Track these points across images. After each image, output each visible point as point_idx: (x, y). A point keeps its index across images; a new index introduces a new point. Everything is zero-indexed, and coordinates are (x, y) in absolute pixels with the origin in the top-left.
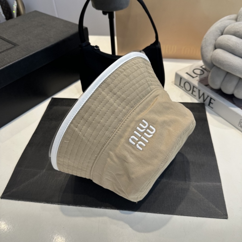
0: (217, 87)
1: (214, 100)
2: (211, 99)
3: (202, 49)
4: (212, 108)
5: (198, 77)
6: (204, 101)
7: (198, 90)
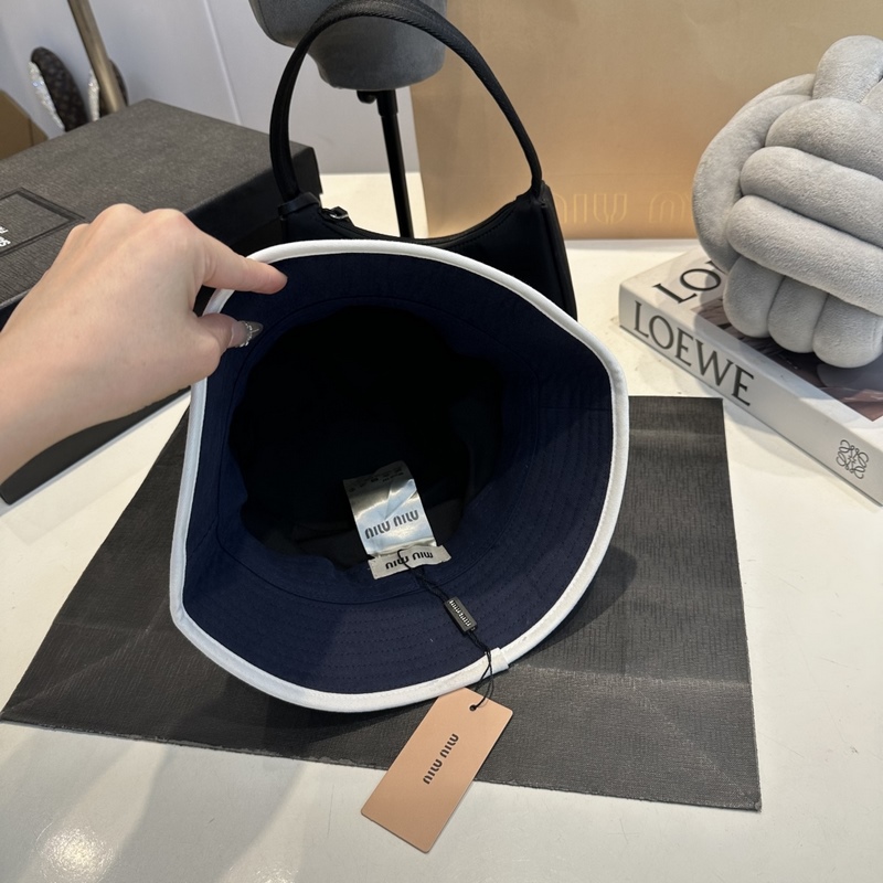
0: (755, 330)
1: (752, 377)
2: (740, 371)
4: (748, 404)
5: (697, 298)
6: (719, 381)
7: (696, 343)
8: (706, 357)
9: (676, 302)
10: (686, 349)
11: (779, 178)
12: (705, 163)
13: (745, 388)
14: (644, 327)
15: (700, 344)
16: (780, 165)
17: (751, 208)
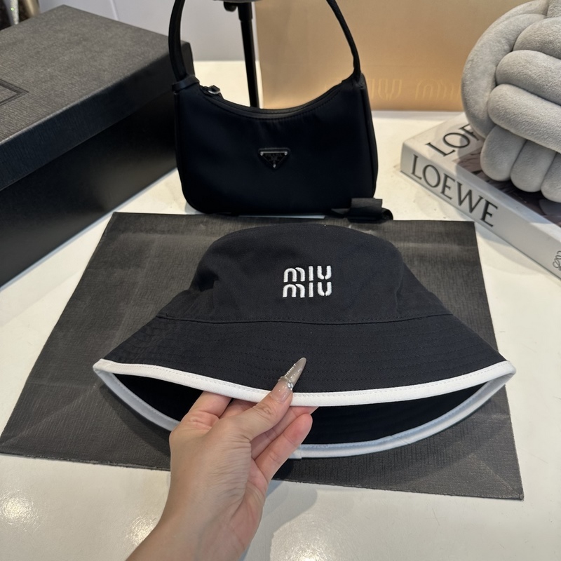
1: (496, 207)
2: (488, 203)
3: (463, 85)
4: (492, 226)
5: (455, 153)
6: (472, 209)
7: (456, 184)
8: (464, 193)
9: (441, 155)
10: (449, 188)
11: (530, 73)
12: (472, 60)
13: (491, 215)
14: (419, 172)
15: (460, 185)
16: (530, 63)
17: (508, 93)
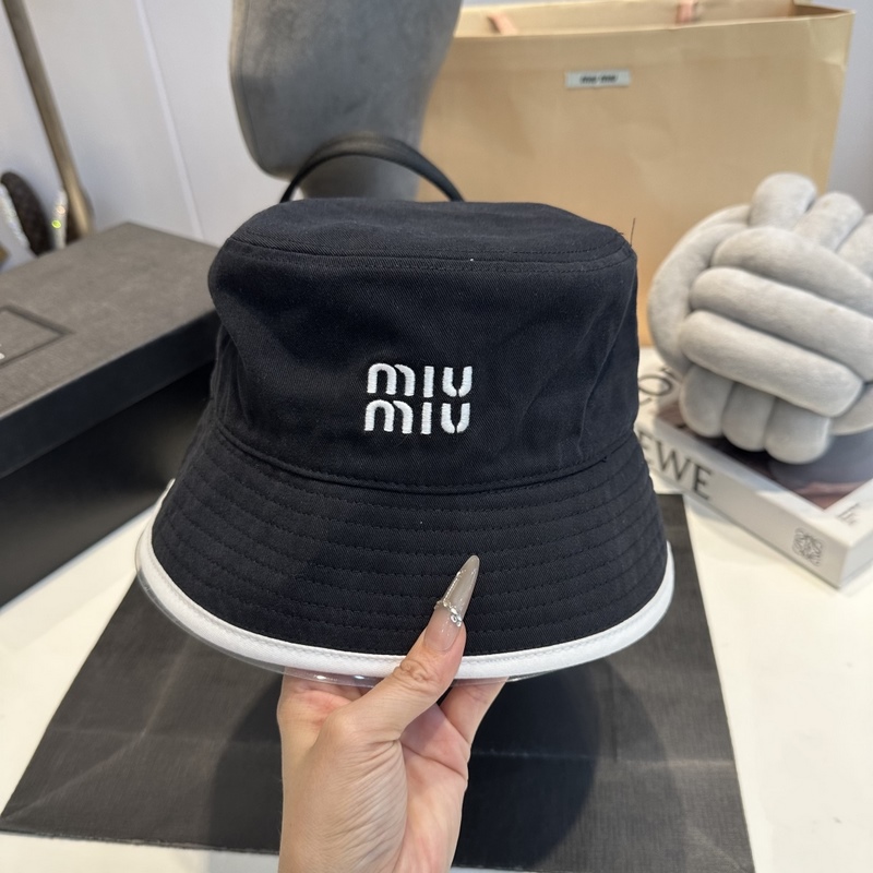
0: (710, 430)
1: (709, 472)
2: (698, 468)
4: (706, 498)
5: (653, 402)
6: (679, 476)
7: (655, 443)
11: (729, 296)
12: (658, 282)
13: (704, 483)
16: (728, 285)
17: (703, 322)
